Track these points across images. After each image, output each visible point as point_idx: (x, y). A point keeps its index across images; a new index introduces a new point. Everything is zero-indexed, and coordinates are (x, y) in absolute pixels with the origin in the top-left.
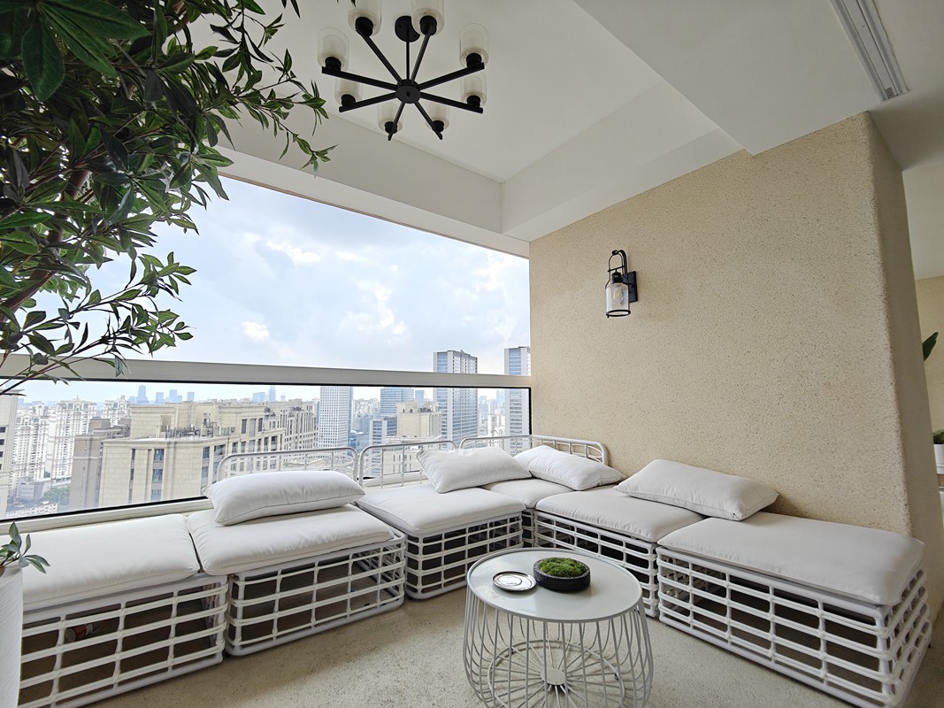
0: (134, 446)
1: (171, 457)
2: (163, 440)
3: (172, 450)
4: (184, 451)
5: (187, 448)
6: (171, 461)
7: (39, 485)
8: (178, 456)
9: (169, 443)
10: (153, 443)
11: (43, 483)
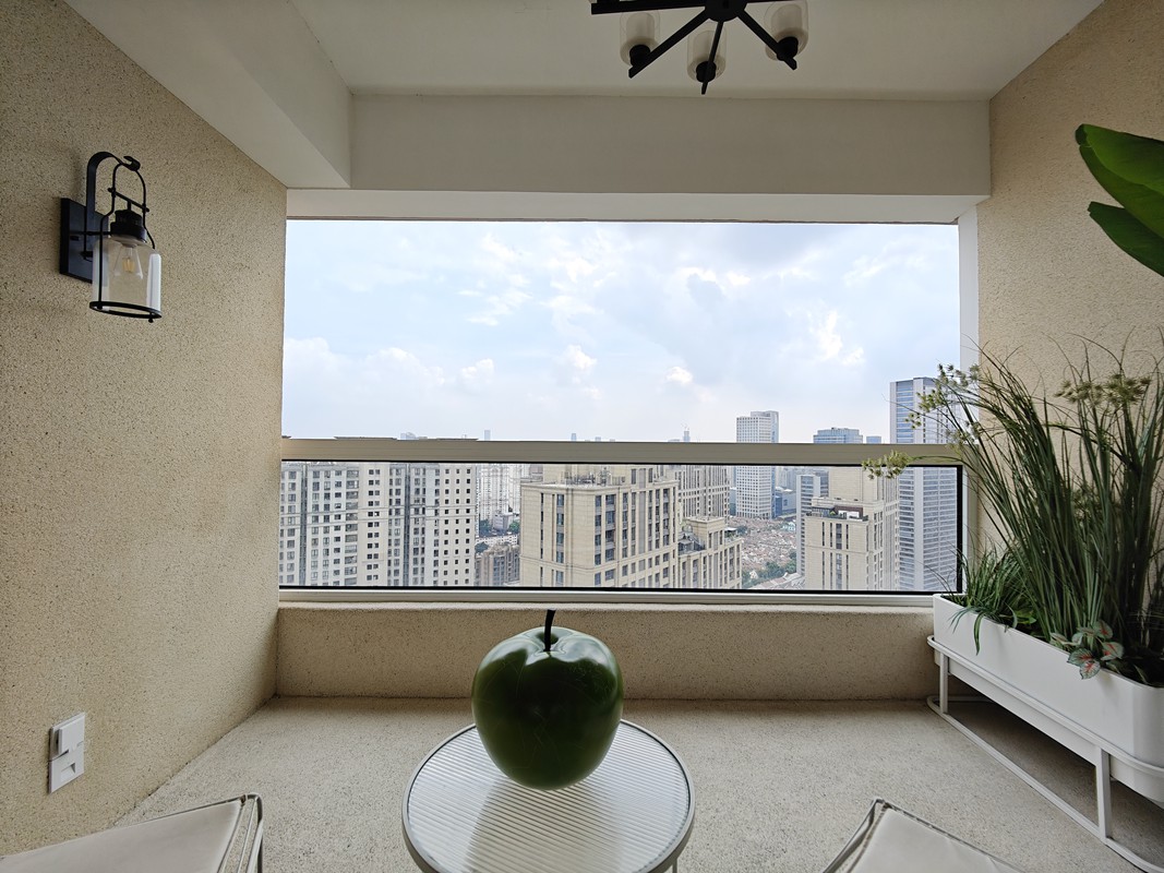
0: (542, 490)
1: (570, 502)
2: (564, 486)
3: (570, 496)
4: (580, 498)
5: (582, 495)
6: (570, 507)
7: (506, 517)
8: (575, 503)
9: (567, 490)
10: (555, 488)
11: (508, 517)
